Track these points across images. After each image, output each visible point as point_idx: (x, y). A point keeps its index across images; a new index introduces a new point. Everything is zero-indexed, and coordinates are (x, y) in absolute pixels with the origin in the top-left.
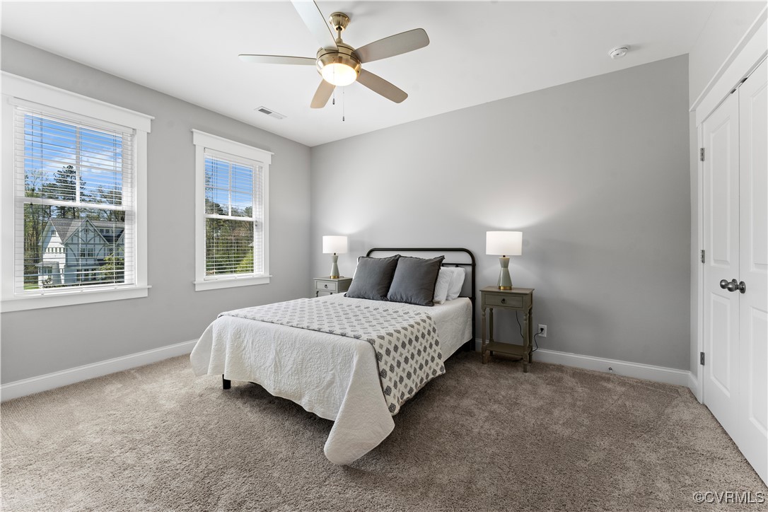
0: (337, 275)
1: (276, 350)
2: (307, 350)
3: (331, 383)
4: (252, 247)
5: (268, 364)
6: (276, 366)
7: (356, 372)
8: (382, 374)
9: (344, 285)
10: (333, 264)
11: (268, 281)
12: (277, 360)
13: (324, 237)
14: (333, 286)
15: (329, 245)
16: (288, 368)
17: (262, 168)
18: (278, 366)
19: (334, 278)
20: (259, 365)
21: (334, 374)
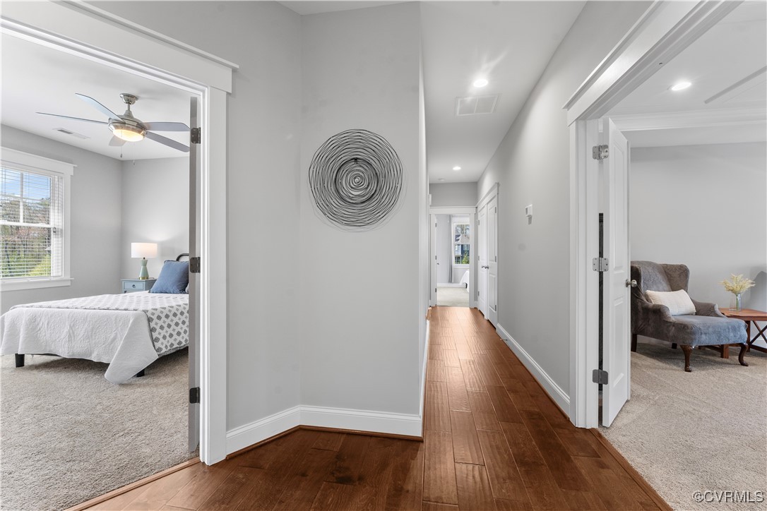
0: (146, 276)
1: (70, 325)
2: (96, 322)
3: (114, 339)
4: (49, 251)
5: (62, 337)
6: (70, 336)
7: (130, 328)
8: (152, 330)
9: (149, 284)
10: (142, 267)
11: (69, 284)
12: (71, 332)
13: (134, 245)
14: (142, 285)
15: (137, 250)
16: (80, 337)
17: (62, 178)
18: (71, 336)
19: (143, 278)
20: (54, 339)
21: (116, 333)
